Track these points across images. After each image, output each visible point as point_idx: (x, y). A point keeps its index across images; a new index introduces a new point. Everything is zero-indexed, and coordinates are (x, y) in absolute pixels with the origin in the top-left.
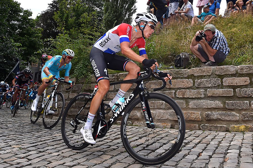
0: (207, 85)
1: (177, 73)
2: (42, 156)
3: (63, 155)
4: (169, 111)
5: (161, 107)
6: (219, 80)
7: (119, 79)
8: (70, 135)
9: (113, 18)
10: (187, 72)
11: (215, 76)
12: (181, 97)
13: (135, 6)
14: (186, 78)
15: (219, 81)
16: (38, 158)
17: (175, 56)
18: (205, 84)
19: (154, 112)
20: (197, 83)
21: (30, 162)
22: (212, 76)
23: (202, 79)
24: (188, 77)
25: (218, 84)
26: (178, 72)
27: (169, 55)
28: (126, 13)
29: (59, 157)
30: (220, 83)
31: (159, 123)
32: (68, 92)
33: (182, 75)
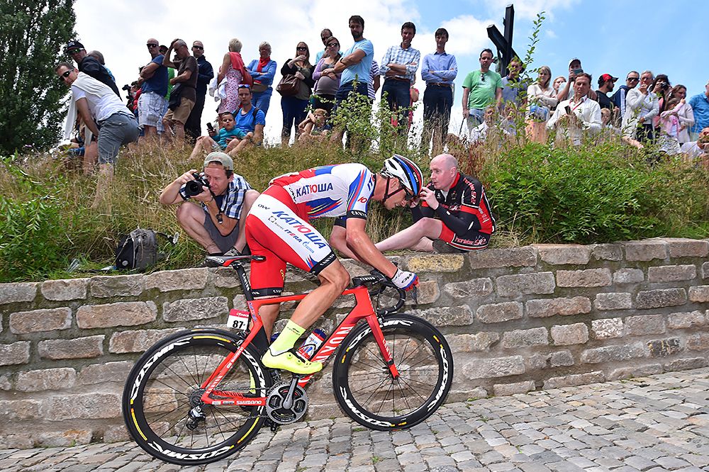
0: (194, 316)
1: (113, 286)
4: (86, 394)
5: (64, 386)
6: (224, 301)
10: (140, 281)
11: (215, 290)
12: (123, 351)
14: (137, 299)
15: (225, 304)
18: (187, 313)
19: (39, 402)
20: (168, 312)
22: (206, 292)
23: (182, 301)
24: (144, 297)
25: (221, 310)
26: (114, 283)
30: (227, 308)
31: (57, 433)
33: (127, 290)
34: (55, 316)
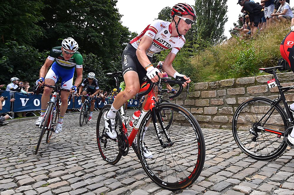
2: (162, 156)
3: (179, 156)
4: (276, 116)
7: (221, 86)
8: (181, 138)
9: (206, 29)
10: (293, 74)
12: (288, 101)
13: (226, 16)
14: (292, 81)
16: (159, 158)
17: (277, 60)
21: (153, 161)
26: (283, 76)
27: (270, 59)
28: (218, 24)
29: (176, 157)
32: (175, 100)
33: (288, 78)
34: (262, 88)
